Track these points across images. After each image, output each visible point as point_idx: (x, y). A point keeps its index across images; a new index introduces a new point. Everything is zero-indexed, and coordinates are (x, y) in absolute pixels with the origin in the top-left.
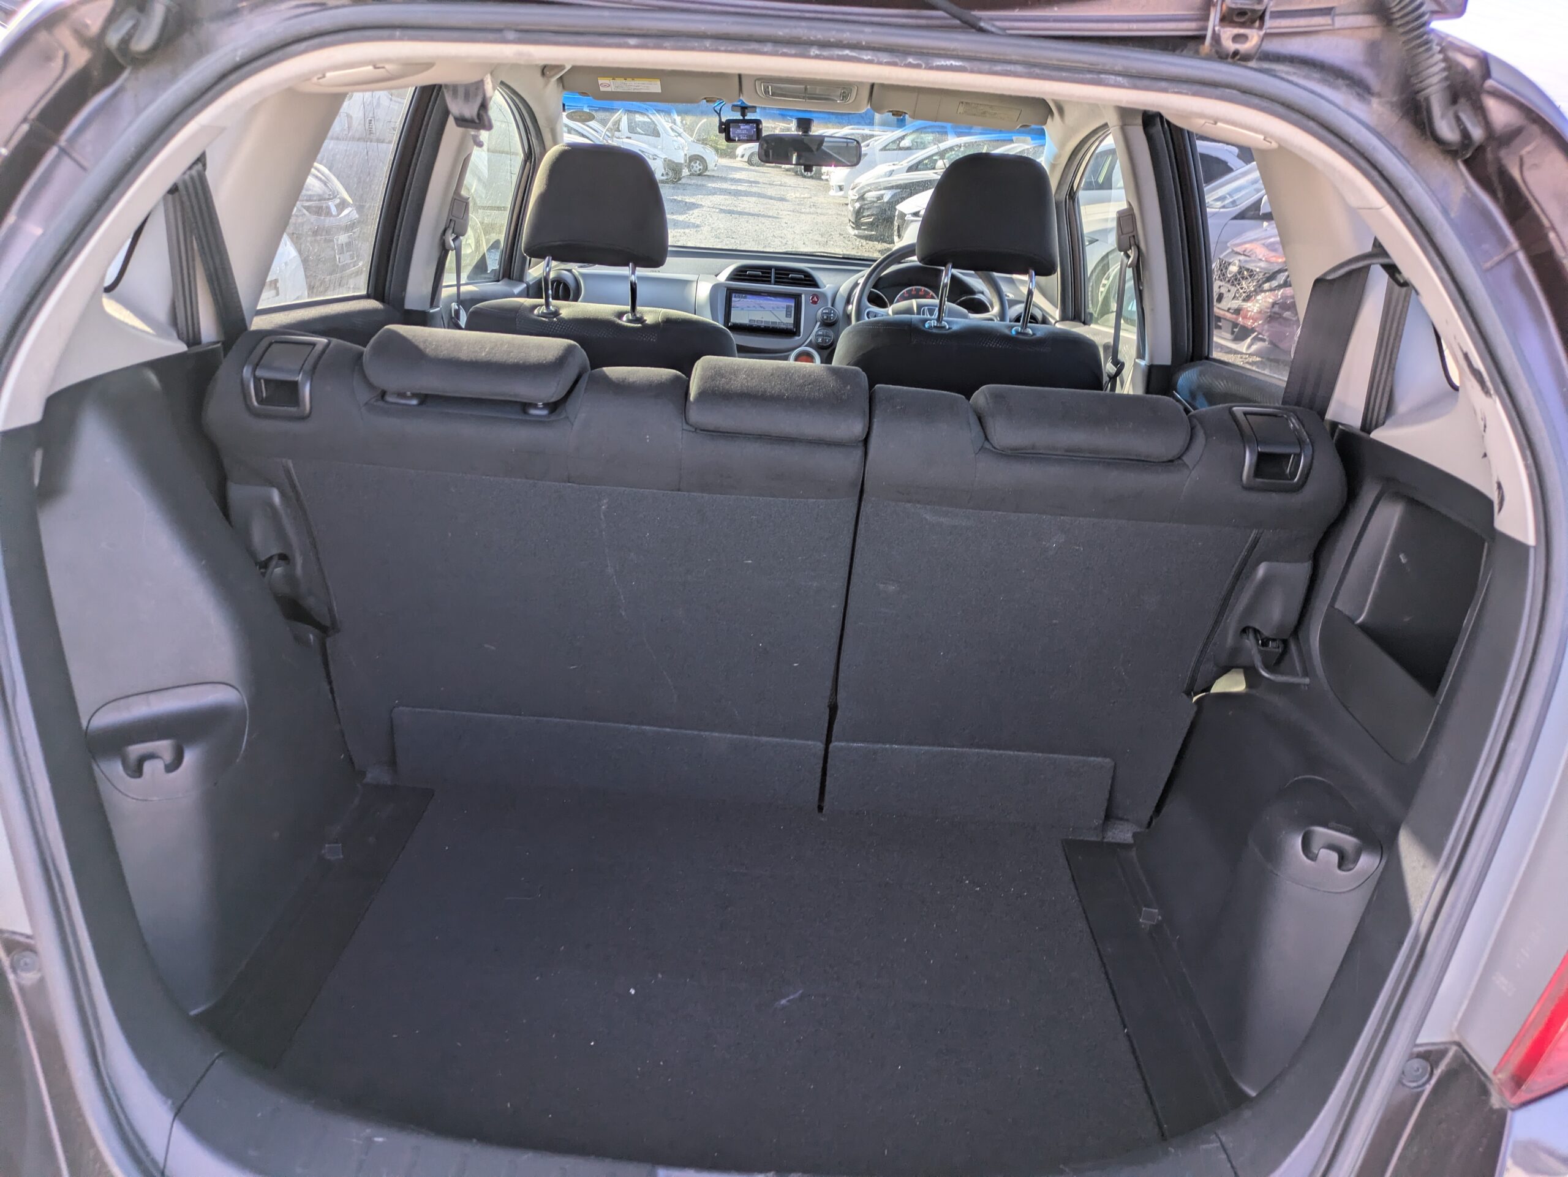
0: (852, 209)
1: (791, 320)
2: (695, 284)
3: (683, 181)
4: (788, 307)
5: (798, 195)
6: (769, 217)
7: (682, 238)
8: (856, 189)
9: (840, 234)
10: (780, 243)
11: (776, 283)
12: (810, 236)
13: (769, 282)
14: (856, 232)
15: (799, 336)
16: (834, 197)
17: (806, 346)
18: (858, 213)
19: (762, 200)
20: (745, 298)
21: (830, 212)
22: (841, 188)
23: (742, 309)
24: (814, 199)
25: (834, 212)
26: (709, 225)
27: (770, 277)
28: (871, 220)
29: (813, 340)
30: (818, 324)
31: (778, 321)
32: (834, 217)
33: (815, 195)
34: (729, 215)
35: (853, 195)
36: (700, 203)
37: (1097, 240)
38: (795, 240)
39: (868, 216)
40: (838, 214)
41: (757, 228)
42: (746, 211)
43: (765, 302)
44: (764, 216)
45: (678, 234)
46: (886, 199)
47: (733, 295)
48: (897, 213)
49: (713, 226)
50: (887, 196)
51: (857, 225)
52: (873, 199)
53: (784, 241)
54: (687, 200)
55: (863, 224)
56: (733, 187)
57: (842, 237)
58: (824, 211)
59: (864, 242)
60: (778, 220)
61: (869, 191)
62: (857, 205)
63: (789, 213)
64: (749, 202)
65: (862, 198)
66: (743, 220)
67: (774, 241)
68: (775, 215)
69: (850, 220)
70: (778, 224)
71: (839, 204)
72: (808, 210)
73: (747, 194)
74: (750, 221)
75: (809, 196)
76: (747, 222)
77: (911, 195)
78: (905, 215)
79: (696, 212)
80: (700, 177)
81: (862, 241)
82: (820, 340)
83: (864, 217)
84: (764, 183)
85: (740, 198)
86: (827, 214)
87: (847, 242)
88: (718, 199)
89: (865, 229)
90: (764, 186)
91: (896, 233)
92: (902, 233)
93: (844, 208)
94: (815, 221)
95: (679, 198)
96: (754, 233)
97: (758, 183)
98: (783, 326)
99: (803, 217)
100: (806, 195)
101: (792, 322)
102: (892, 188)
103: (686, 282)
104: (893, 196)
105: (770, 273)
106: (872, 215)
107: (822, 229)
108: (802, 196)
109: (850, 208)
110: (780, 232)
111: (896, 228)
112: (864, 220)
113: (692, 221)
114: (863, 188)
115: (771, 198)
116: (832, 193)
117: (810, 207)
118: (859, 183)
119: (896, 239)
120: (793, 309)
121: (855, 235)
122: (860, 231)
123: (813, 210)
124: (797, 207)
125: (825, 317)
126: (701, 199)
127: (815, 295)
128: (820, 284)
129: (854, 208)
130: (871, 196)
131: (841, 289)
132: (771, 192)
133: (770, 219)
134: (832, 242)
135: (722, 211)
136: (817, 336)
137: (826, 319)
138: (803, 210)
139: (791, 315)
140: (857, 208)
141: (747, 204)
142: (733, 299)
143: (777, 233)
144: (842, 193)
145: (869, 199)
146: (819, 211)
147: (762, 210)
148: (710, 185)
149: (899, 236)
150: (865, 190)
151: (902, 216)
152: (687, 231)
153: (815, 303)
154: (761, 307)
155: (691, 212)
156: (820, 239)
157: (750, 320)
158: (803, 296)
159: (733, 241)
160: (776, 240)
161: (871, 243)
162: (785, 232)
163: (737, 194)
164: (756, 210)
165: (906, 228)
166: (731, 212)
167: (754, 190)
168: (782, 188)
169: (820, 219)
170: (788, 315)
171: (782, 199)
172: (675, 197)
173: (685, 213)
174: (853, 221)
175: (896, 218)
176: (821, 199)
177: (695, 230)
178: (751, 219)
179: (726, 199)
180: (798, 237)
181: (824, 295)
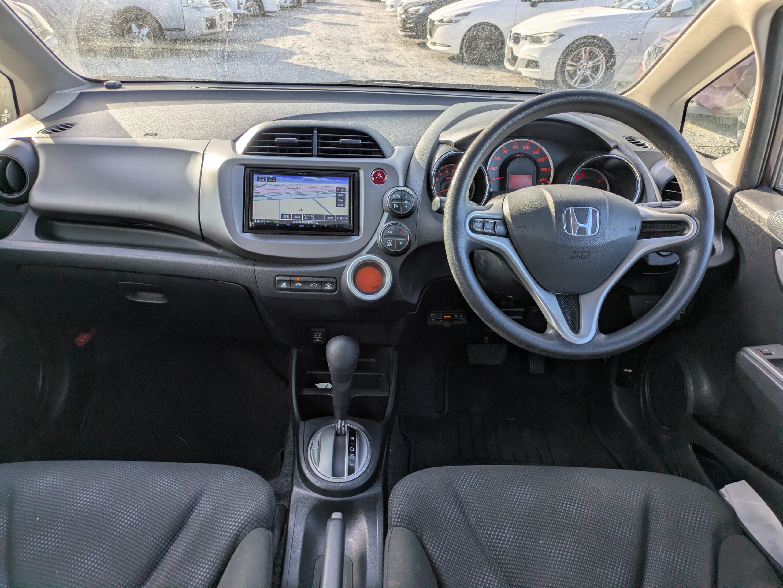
0: (400, 19)
1: (345, 211)
2: (200, 158)
3: (303, 6)
4: (339, 190)
5: (368, 11)
6: (351, 25)
7: (298, 42)
8: (402, 6)
9: (393, 34)
10: (358, 42)
11: (322, 153)
12: (376, 36)
13: (308, 153)
14: (403, 33)
15: (358, 234)
16: (388, 12)
17: (368, 253)
18: (404, 22)
19: (347, 15)
20: (274, 180)
21: (386, 21)
22: (392, 6)
23: (270, 198)
24: (377, 14)
25: (389, 21)
26: (316, 32)
27: (311, 144)
28: (412, 25)
29: (379, 242)
30: (386, 215)
31: (325, 213)
32: (390, 24)
33: (378, 11)
34: (328, 25)
35: (400, 10)
36: (312, 19)
37: (564, 35)
38: (367, 39)
39: (410, 23)
40: (391, 22)
41: (344, 33)
42: (338, 22)
43: (305, 185)
44: (348, 25)
45: (296, 39)
46: (421, 12)
47: (255, 176)
48: (429, 20)
49: (318, 33)
50: (422, 10)
51: (404, 29)
52: (413, 12)
53: (360, 40)
54: (304, 18)
55: (407, 28)
56: (331, 9)
57: (394, 36)
58: (384, 21)
59: (408, 39)
60: (357, 27)
61: (411, 7)
62: (404, 16)
63: (363, 23)
64: (340, 17)
65: (406, 11)
66: (335, 28)
67: (354, 41)
68: (355, 24)
69: (399, 26)
70: (357, 30)
71: (392, 16)
72: (374, 21)
73: (338, 12)
74: (340, 29)
75: (374, 12)
76: (338, 29)
77: (436, 9)
78: (434, 22)
79: (309, 24)
80: (313, 4)
81: (407, 38)
82: (390, 244)
83: (408, 24)
84: (349, 6)
85: (335, 15)
86: (385, 22)
87: (398, 39)
88: (322, 16)
89: (408, 32)
90: (349, 7)
91: (428, 33)
92: (433, 33)
93: (395, 18)
94: (378, 27)
95: (300, 16)
96: (342, 36)
97: (346, 5)
98: (332, 221)
99: (371, 25)
100: (373, 12)
101: (347, 214)
102: (423, 5)
103: (188, 155)
104: (426, 9)
105: (311, 138)
106: (413, 22)
107: (383, 32)
108: (370, 12)
109: (399, 18)
110: (358, 35)
111: (428, 30)
112: (407, 26)
113: (306, 30)
114: (406, 5)
115: (353, 14)
116: (388, 9)
117: (375, 18)
118: (403, 3)
119: (428, 37)
120: (347, 193)
121: (403, 35)
122: (406, 33)
123: (377, 20)
124: (368, 19)
125: (396, 206)
126: (312, 16)
127: (380, 170)
128: (385, 149)
129: (402, 18)
130: (412, 10)
131: (416, 153)
132: (353, 10)
133: (352, 27)
134: (389, 40)
135: (324, 23)
136: (385, 236)
137: (398, 209)
138: (371, 21)
139: (344, 203)
140: (403, 18)
141: (340, 18)
142: (255, 183)
143: (356, 35)
144: (393, 9)
145: (410, 12)
146: (380, 20)
147: (347, 21)
148: (318, 8)
149: (431, 35)
150: (408, 7)
151: (432, 22)
152: (302, 36)
153: (379, 182)
154: (300, 193)
155: (306, 25)
156: (382, 38)
157: (282, 215)
158: (361, 172)
159: (329, 41)
160: (355, 40)
161: (412, 39)
162: (361, 34)
163: (333, 12)
164: (343, 22)
165: (436, 30)
166: (329, 24)
167: (344, 9)
168: (359, 8)
169: (381, 26)
170: (339, 203)
171: (359, 14)
172: (298, 16)
173: (303, 26)
174: (401, 27)
175: (428, 24)
176: (381, 13)
177: (307, 36)
178: (341, 28)
179: (327, 16)
180: (368, 37)
181: (391, 168)
